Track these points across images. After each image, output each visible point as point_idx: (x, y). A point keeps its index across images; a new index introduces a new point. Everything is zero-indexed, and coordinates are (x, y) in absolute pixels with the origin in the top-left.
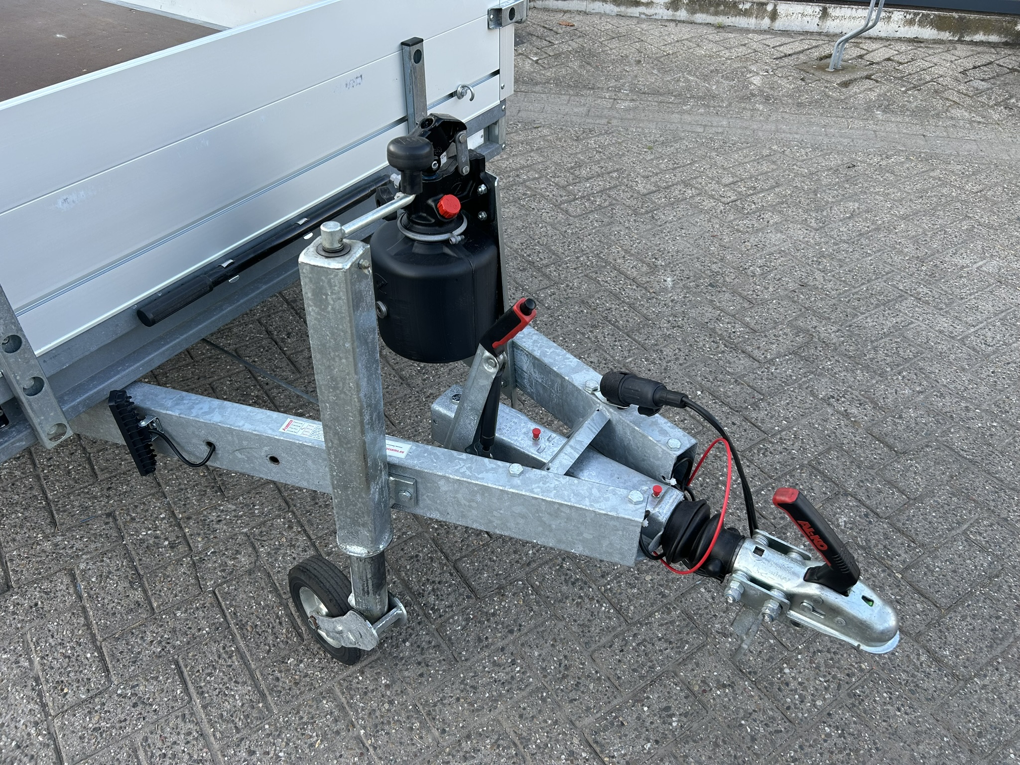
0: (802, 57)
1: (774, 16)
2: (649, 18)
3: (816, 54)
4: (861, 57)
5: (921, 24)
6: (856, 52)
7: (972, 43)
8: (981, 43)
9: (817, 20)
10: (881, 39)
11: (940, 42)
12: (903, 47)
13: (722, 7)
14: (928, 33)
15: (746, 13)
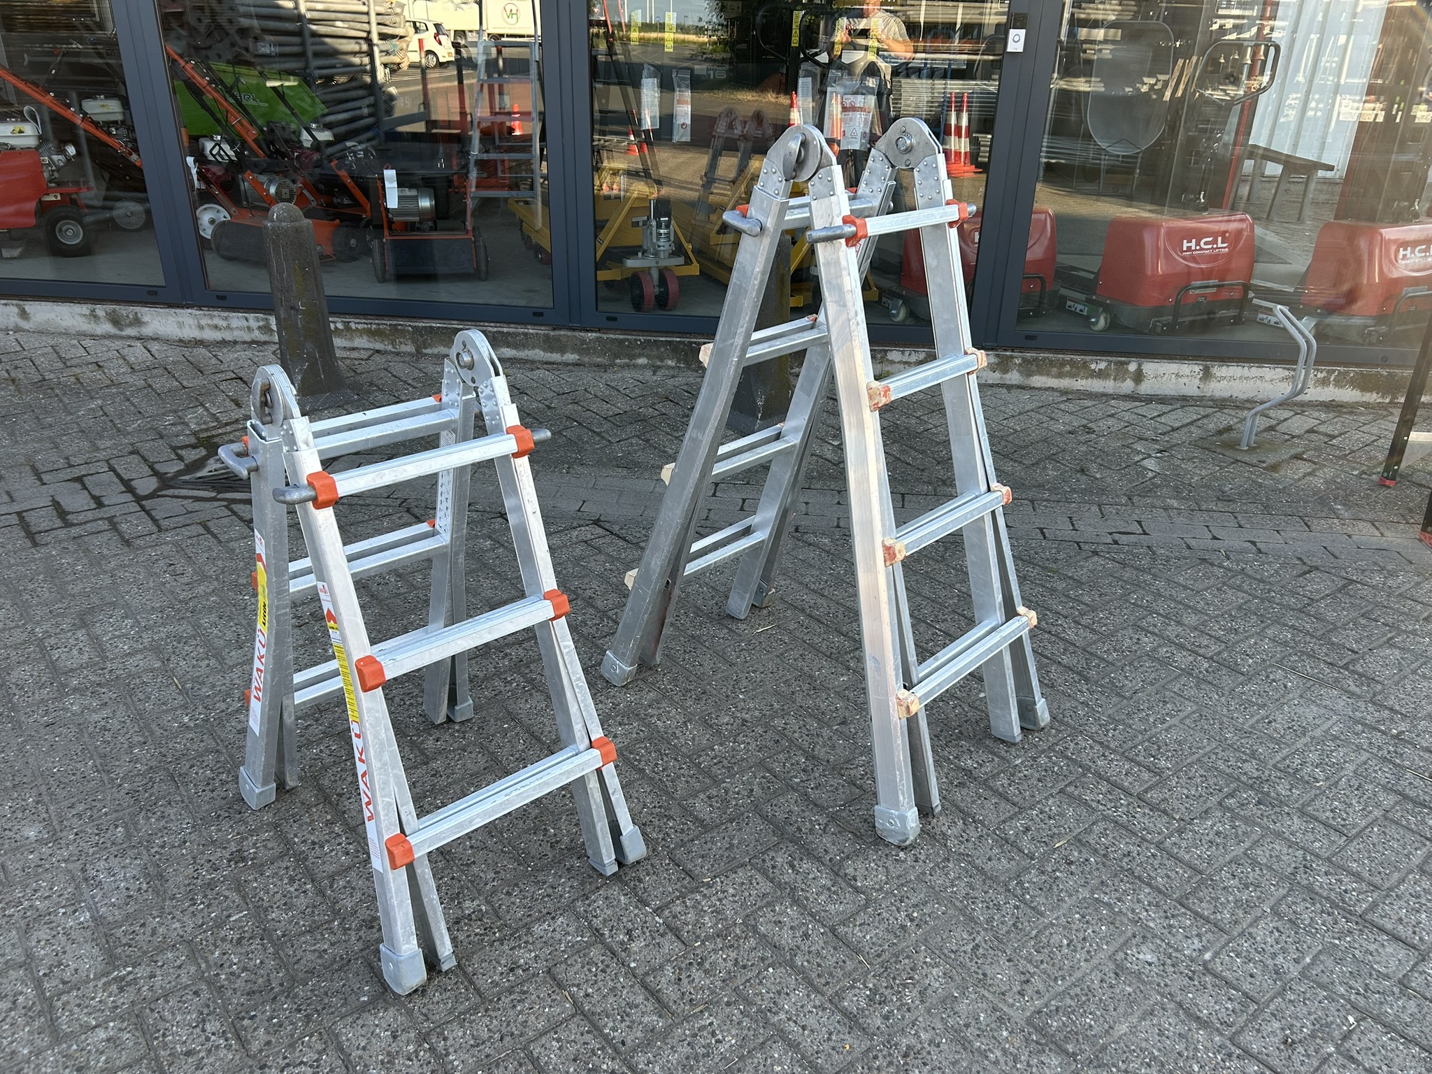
0: (1196, 432)
1: (1139, 377)
3: (1211, 426)
5: (1339, 383)
9: (1197, 382)
11: (1366, 405)
12: (1322, 414)
13: (1068, 368)
14: (1348, 395)
15: (1101, 375)
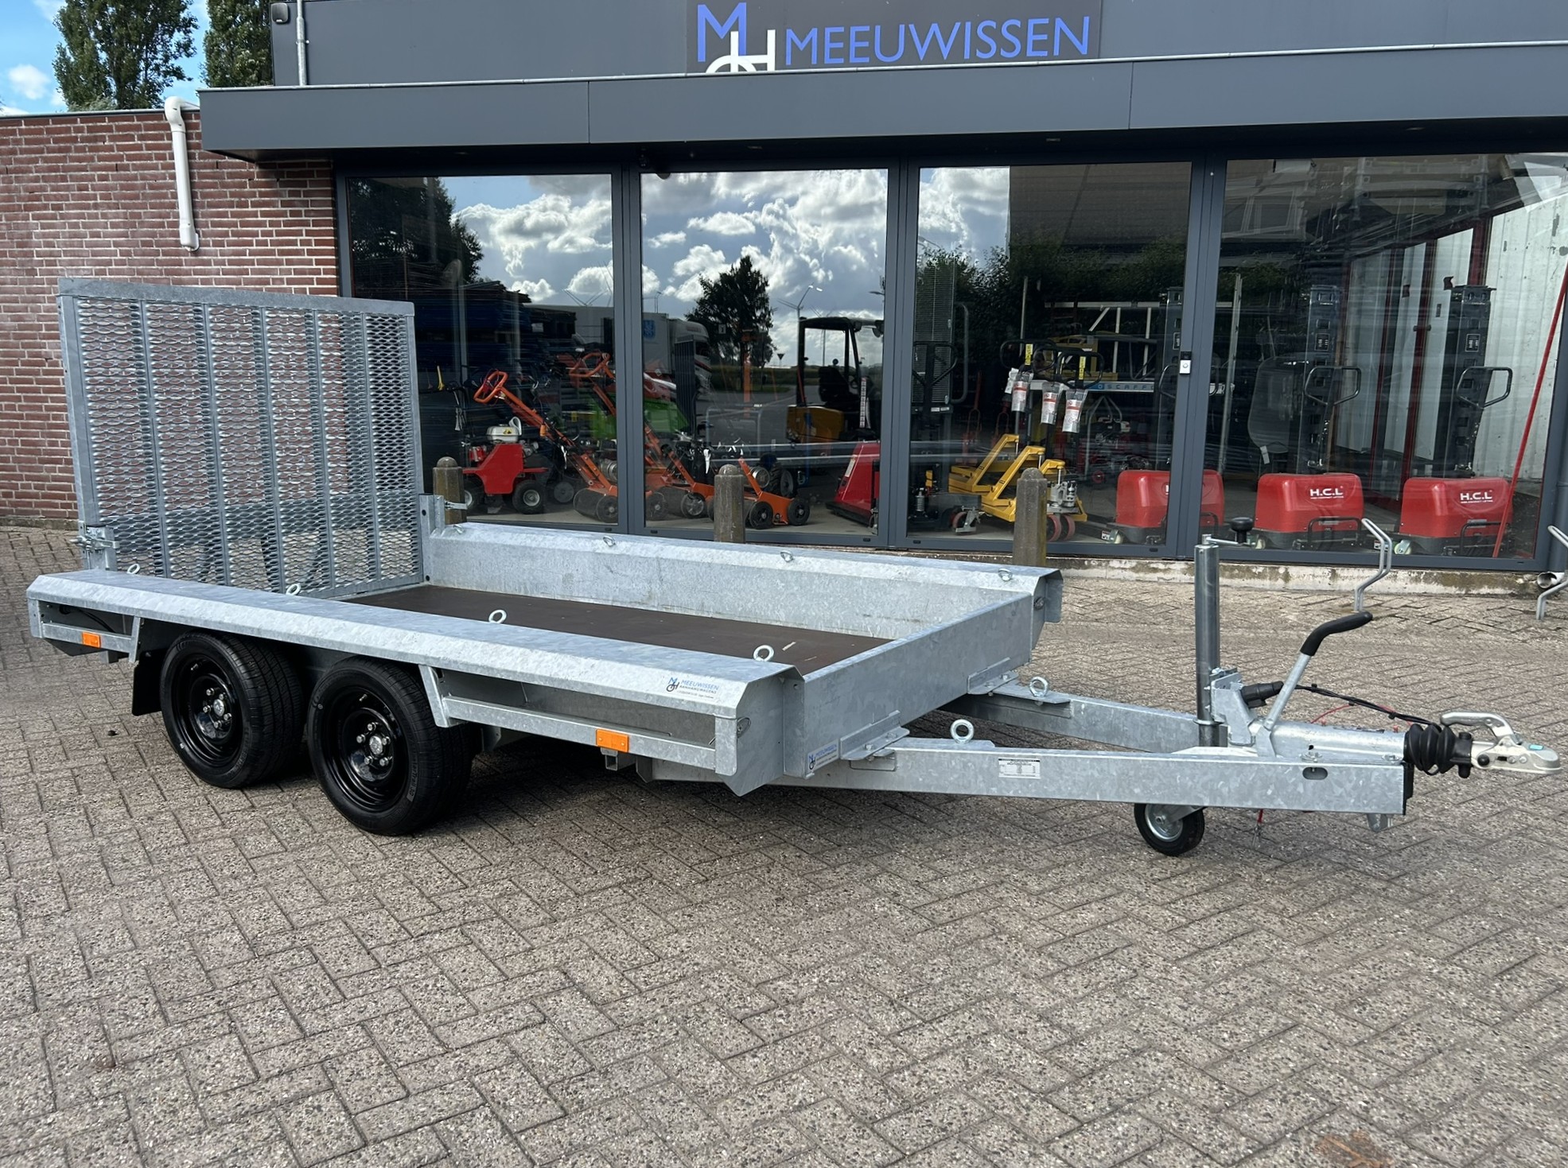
0: (1325, 606)
1: (1287, 577)
2: (1168, 582)
3: (1336, 603)
4: (1379, 605)
5: (1426, 580)
6: (1373, 602)
7: (1479, 595)
8: (1488, 595)
9: (1327, 580)
10: (1391, 594)
11: (1449, 596)
12: (1416, 599)
13: (1237, 571)
14: (1436, 588)
15: (1260, 576)
